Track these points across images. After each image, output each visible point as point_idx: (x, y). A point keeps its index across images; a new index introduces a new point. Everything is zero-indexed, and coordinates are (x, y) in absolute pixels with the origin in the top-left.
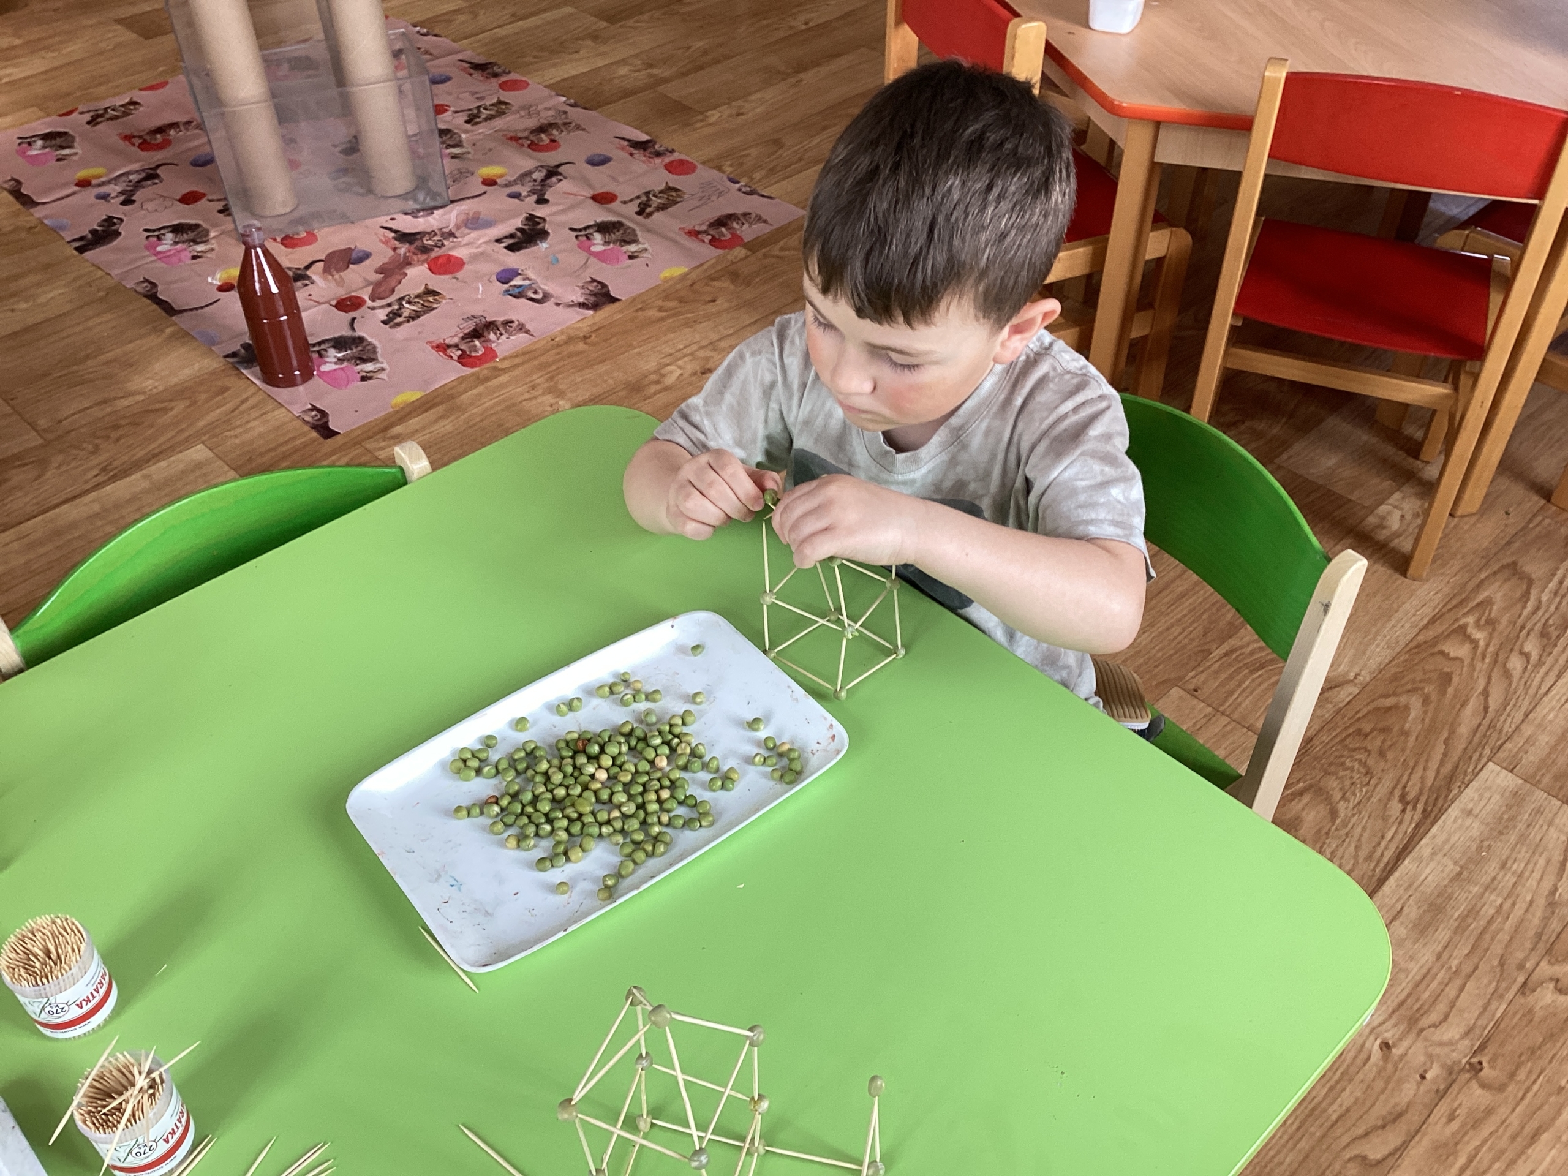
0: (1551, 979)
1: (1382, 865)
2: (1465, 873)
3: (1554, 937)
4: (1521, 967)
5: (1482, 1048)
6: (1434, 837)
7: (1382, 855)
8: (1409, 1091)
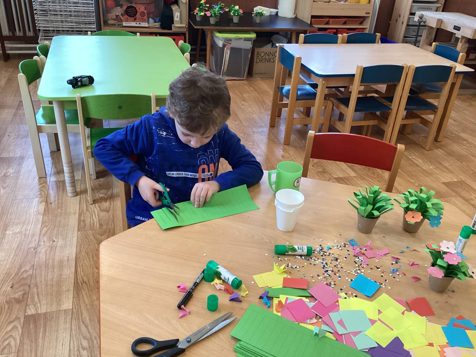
0: (28, 271)
1: (79, 266)
2: (60, 277)
3: (32, 280)
4: (36, 269)
5: (36, 252)
6: (72, 280)
7: (80, 268)
8: (45, 238)
